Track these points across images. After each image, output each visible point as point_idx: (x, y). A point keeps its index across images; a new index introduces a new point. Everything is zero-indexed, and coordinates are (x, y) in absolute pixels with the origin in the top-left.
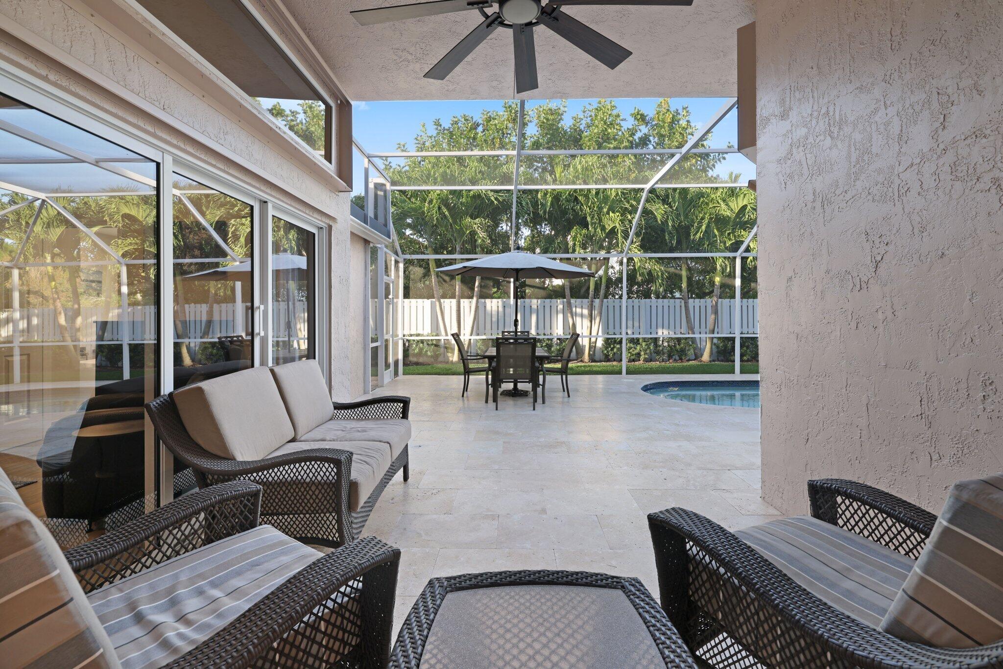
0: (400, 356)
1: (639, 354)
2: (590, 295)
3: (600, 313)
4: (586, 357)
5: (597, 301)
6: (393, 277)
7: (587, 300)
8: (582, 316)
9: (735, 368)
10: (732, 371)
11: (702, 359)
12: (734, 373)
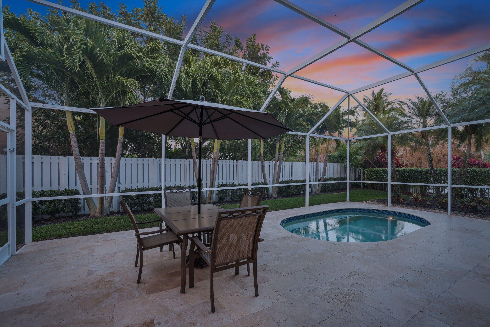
9: (305, 203)
10: (303, 205)
11: (272, 197)
12: (305, 206)
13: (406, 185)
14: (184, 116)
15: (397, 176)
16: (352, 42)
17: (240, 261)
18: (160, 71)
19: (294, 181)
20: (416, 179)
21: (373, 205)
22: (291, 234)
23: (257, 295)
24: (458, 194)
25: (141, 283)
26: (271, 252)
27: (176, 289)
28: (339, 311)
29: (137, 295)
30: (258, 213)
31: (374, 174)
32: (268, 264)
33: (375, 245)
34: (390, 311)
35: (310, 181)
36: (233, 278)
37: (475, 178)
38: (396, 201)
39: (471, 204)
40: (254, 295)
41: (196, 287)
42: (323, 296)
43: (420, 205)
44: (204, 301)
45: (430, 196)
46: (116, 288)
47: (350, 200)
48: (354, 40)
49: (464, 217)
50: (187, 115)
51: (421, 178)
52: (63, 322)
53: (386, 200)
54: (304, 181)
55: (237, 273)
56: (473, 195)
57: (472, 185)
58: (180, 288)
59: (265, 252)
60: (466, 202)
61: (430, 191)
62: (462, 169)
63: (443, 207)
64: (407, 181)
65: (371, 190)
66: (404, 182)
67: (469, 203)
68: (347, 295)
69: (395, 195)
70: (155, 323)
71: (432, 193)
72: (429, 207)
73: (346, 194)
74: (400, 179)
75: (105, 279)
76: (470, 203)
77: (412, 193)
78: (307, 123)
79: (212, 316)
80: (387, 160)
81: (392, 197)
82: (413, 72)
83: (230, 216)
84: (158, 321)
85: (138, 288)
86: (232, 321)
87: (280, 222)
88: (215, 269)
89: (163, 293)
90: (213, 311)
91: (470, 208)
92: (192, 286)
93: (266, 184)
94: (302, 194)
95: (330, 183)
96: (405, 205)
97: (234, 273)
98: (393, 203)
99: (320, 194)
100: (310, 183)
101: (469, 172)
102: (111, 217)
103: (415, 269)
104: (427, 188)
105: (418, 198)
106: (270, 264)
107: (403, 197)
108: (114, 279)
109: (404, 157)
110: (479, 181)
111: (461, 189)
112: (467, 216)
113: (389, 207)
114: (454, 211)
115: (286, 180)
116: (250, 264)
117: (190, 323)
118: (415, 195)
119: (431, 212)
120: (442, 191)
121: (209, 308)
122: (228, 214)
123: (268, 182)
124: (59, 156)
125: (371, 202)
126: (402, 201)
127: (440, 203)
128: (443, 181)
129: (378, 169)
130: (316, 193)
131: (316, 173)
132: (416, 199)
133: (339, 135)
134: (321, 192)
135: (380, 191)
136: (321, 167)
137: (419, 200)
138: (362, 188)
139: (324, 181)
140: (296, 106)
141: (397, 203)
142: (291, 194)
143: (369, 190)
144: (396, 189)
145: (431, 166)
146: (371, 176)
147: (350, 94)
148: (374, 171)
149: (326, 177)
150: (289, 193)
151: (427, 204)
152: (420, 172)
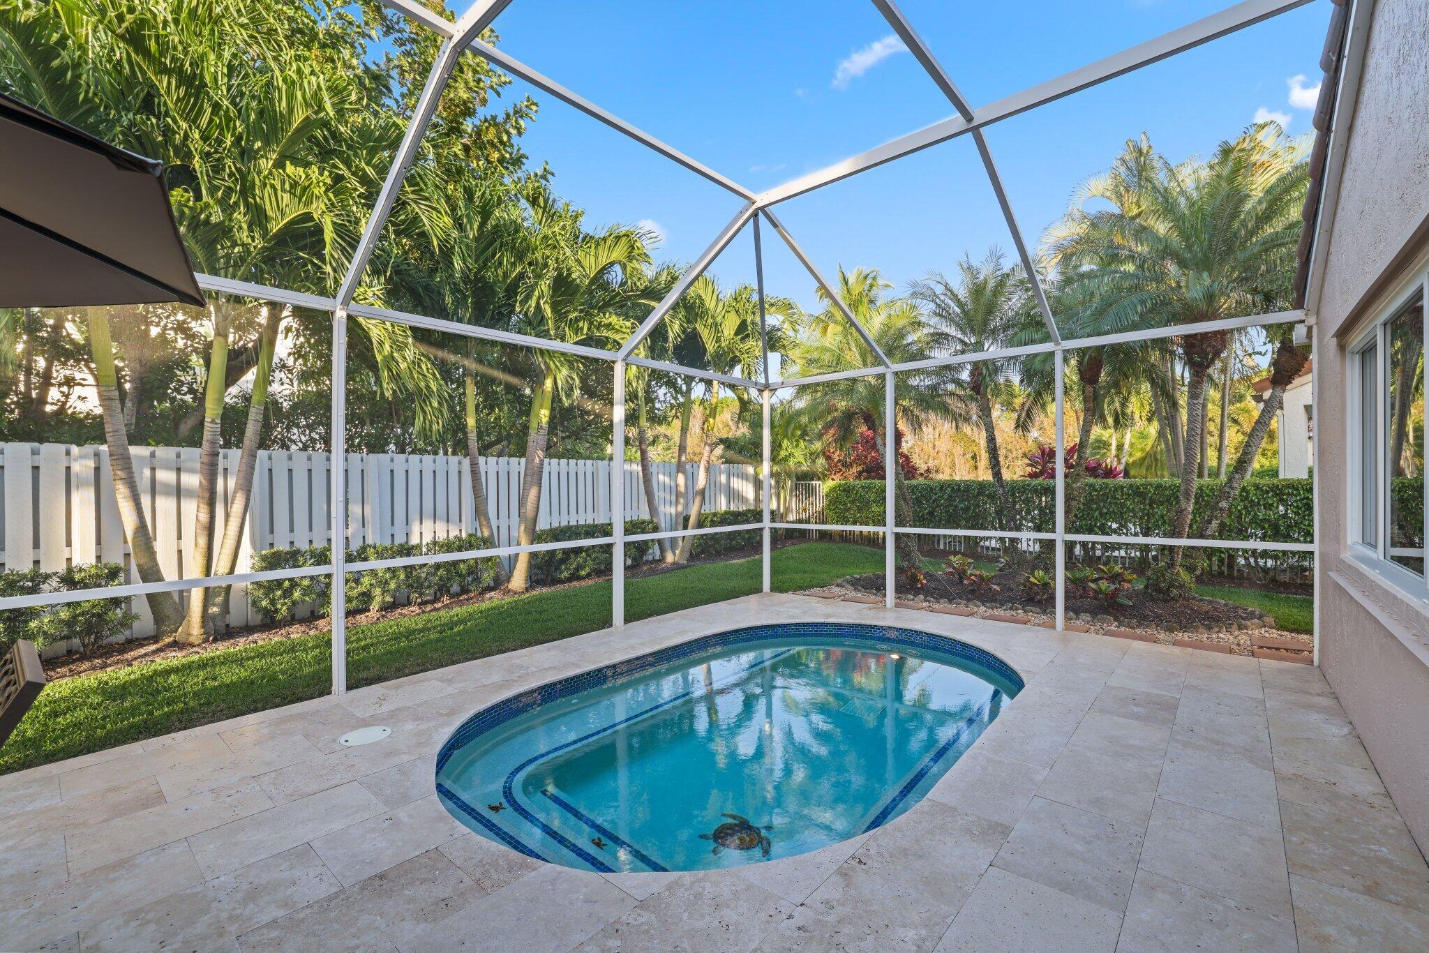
2: (207, 435)
3: (246, 486)
4: (194, 626)
5: (235, 456)
7: (196, 451)
8: (178, 492)
9: (611, 613)
10: (606, 620)
11: (510, 586)
12: (611, 626)
13: (929, 535)
15: (907, 504)
19: (597, 525)
20: (954, 511)
31: (848, 497)
37: (1094, 506)
38: (908, 584)
43: (973, 595)
47: (774, 589)
51: (967, 509)
53: (880, 581)
60: (1087, 581)
62: (1073, 482)
64: (931, 516)
65: (841, 545)
69: (905, 564)
72: (997, 601)
73: (761, 561)
76: (1099, 584)
77: (945, 552)
78: (628, 324)
80: (883, 456)
81: (898, 573)
82: (970, 119)
91: (1102, 600)
96: (932, 595)
98: (900, 591)
99: (688, 567)
100: (629, 539)
105: (965, 571)
107: (925, 567)
113: (891, 614)
115: (574, 522)
118: (956, 562)
125: (838, 592)
126: (925, 582)
127: (1025, 587)
129: (857, 482)
130: (674, 563)
131: (678, 495)
132: (961, 574)
133: (746, 373)
134: (693, 557)
135: (863, 547)
136: (692, 479)
137: (968, 578)
138: (816, 540)
139: (700, 525)
140: (592, 259)
141: (911, 588)
142: (583, 573)
143: (833, 546)
144: (907, 545)
145: (997, 474)
146: (841, 504)
147: (759, 204)
148: (846, 490)
149: (707, 509)
150: (579, 567)
151: (990, 589)
152: (964, 491)
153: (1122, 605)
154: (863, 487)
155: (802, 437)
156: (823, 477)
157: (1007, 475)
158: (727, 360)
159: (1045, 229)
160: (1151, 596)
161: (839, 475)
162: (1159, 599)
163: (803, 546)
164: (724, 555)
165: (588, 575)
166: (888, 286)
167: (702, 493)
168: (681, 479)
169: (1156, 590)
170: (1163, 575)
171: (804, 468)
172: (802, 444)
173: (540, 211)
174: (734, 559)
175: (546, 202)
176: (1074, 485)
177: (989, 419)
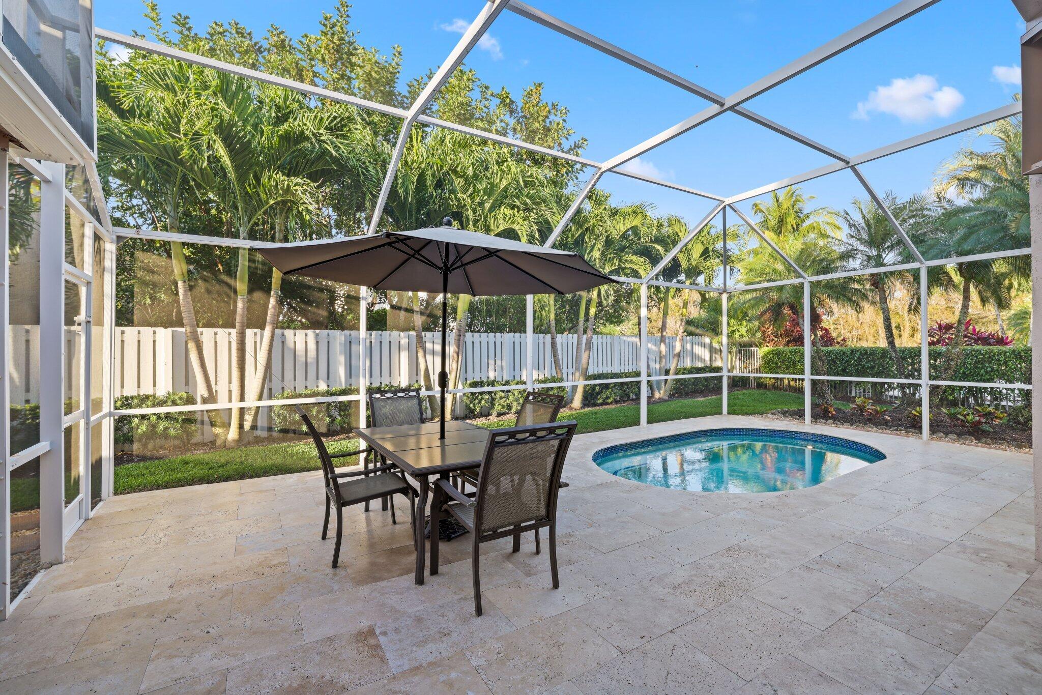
0: (107, 450)
1: (509, 407)
6: (88, 270)
9: (639, 418)
10: (636, 422)
11: (572, 406)
12: (639, 425)
13: (843, 381)
14: (411, 252)
15: (823, 363)
16: (729, 112)
17: (522, 525)
18: (354, 160)
19: (616, 374)
20: (862, 368)
21: (775, 421)
22: (614, 478)
23: (556, 585)
24: (947, 399)
25: (340, 567)
26: (577, 512)
27: (406, 577)
28: (707, 611)
29: (336, 588)
30: (558, 435)
31: (779, 358)
32: (573, 533)
33: (777, 497)
34: (798, 611)
35: (649, 375)
36: (508, 557)
37: (980, 366)
38: (821, 414)
39: (969, 418)
40: (551, 585)
41: (442, 574)
42: (676, 587)
43: (870, 420)
44: (461, 596)
45: (891, 403)
46: (295, 575)
47: (730, 413)
48: (732, 108)
49: (956, 445)
50: (418, 252)
51: (873, 368)
52: (212, 631)
53: (801, 412)
54: (638, 374)
55: (516, 548)
56: (976, 401)
57: (973, 381)
58: (413, 576)
59: (566, 511)
60: (960, 414)
61: (891, 393)
62: (953, 348)
63: (914, 425)
64: (844, 373)
65: (774, 392)
66: (838, 375)
67: (965, 416)
68: (721, 585)
69: (820, 402)
70: (377, 633)
71: (896, 397)
72: (887, 426)
73: (721, 399)
74: (831, 368)
75: (271, 560)
76: (967, 417)
77: (854, 398)
78: (642, 260)
79: (479, 620)
80: (803, 331)
81: (814, 406)
82: (848, 163)
83: (510, 440)
84: (382, 630)
85: (335, 575)
86: (514, 629)
87: (590, 455)
88: (481, 537)
89: (384, 584)
90: (479, 612)
91: (967, 427)
92: (434, 571)
93: (562, 380)
94: (633, 400)
95: (689, 379)
96: (839, 421)
97: (511, 550)
98: (815, 417)
99: (668, 401)
100: (650, 379)
101: (967, 355)
102: (257, 448)
103: (850, 541)
104: (886, 386)
105: (864, 407)
106: (577, 532)
107: (835, 404)
108: (287, 560)
109: (841, 322)
110: (986, 372)
111: (952, 388)
112: (961, 441)
113: (808, 426)
114: (936, 432)
115: (600, 372)
116: (540, 530)
117: (440, 632)
118: (859, 401)
119: (891, 434)
120: (914, 394)
121: (471, 607)
122: (506, 437)
123: (565, 377)
124: (154, 329)
125: (772, 416)
126: (834, 413)
127: (909, 417)
128: (916, 374)
129: (786, 348)
130: (660, 399)
131: (661, 358)
132: (862, 409)
133: (707, 281)
134: (672, 396)
135: (791, 393)
136: (671, 347)
137: (867, 411)
138: (755, 388)
139: (677, 373)
140: (622, 225)
141: (825, 417)
142: (610, 401)
143: (768, 392)
144: (821, 389)
145: (891, 343)
146: (772, 363)
147: (726, 203)
148: (778, 354)
149: (681, 366)
150: (608, 398)
151: (884, 419)
152: (870, 355)
153: (984, 431)
154: (790, 352)
155: (743, 318)
156: (759, 345)
157: (898, 343)
158: (693, 272)
159: (938, 164)
160: (1012, 426)
161: (772, 343)
162: (1018, 429)
163: (746, 391)
164: (691, 395)
165: (611, 403)
166: (812, 198)
167: (679, 355)
168: (663, 347)
169: (1015, 423)
170: (1021, 412)
171: (746, 339)
172: (744, 323)
173: (593, 202)
174: (697, 397)
175: (596, 197)
176: (953, 351)
177: (885, 306)
